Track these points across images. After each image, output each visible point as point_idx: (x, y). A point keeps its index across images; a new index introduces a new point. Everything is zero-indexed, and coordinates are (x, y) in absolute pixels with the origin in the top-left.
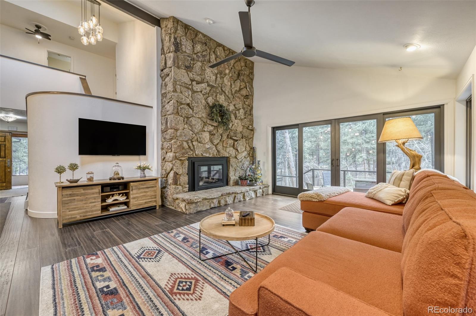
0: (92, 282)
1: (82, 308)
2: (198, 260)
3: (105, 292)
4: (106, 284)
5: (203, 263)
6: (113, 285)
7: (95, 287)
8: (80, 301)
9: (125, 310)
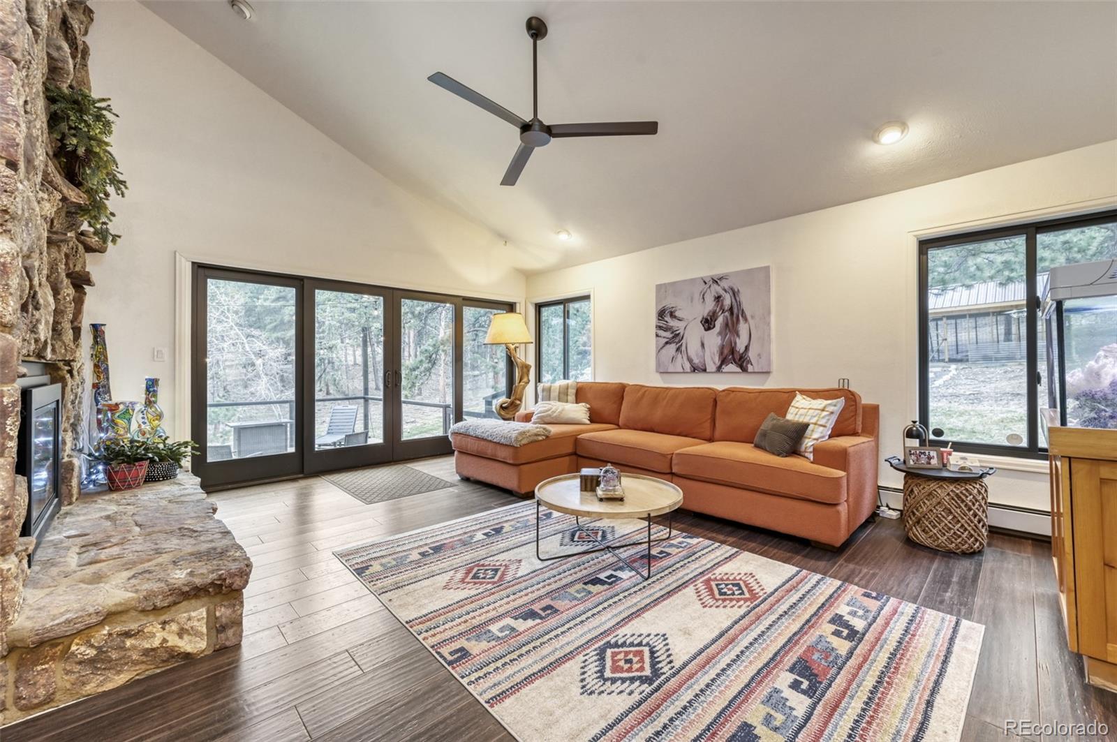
0: (801, 727)
1: (871, 693)
2: (645, 583)
3: (810, 681)
4: (788, 693)
5: (654, 579)
6: (784, 679)
7: (814, 709)
8: (864, 710)
9: (824, 634)
